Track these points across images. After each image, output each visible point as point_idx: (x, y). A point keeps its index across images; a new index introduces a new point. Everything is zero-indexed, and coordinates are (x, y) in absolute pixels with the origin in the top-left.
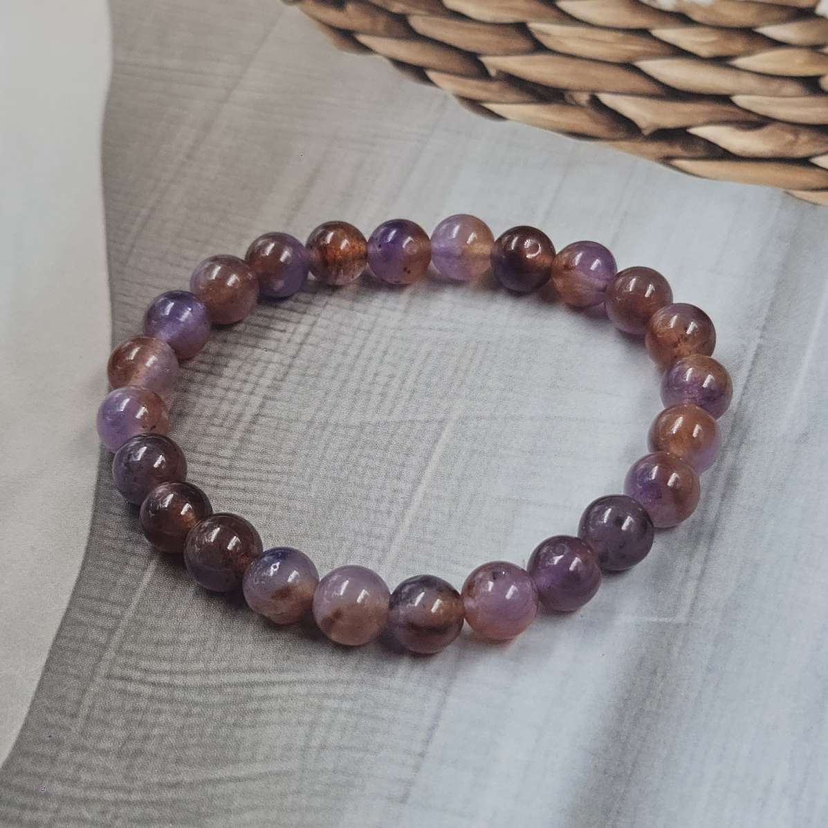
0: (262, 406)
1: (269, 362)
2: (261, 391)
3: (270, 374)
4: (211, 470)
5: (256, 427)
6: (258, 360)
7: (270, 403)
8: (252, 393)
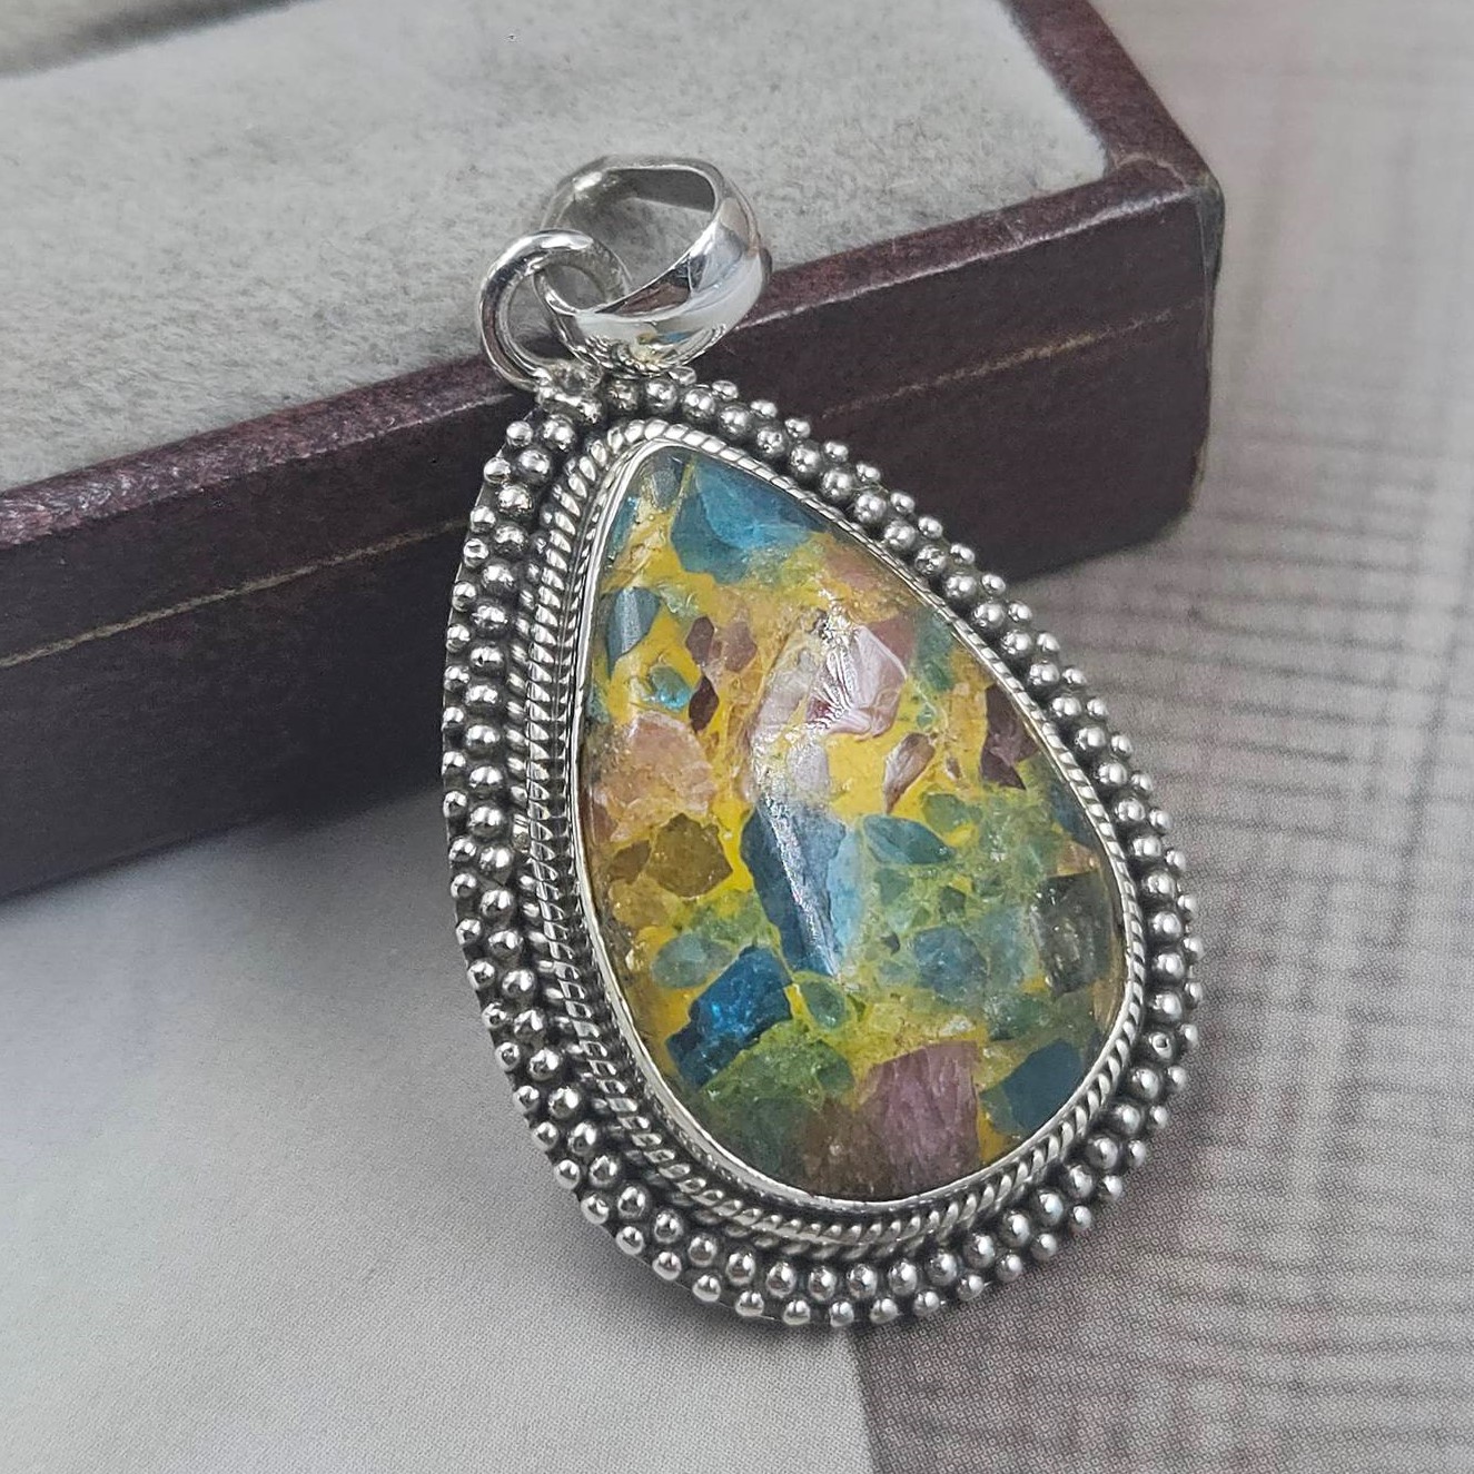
0: (1357, 1050)
1: (1329, 880)
2: (1335, 992)
3: (1344, 925)
4: (1256, 1323)
5: (1361, 1136)
6: (1286, 874)
7: (1378, 1035)
8: (1304, 1003)
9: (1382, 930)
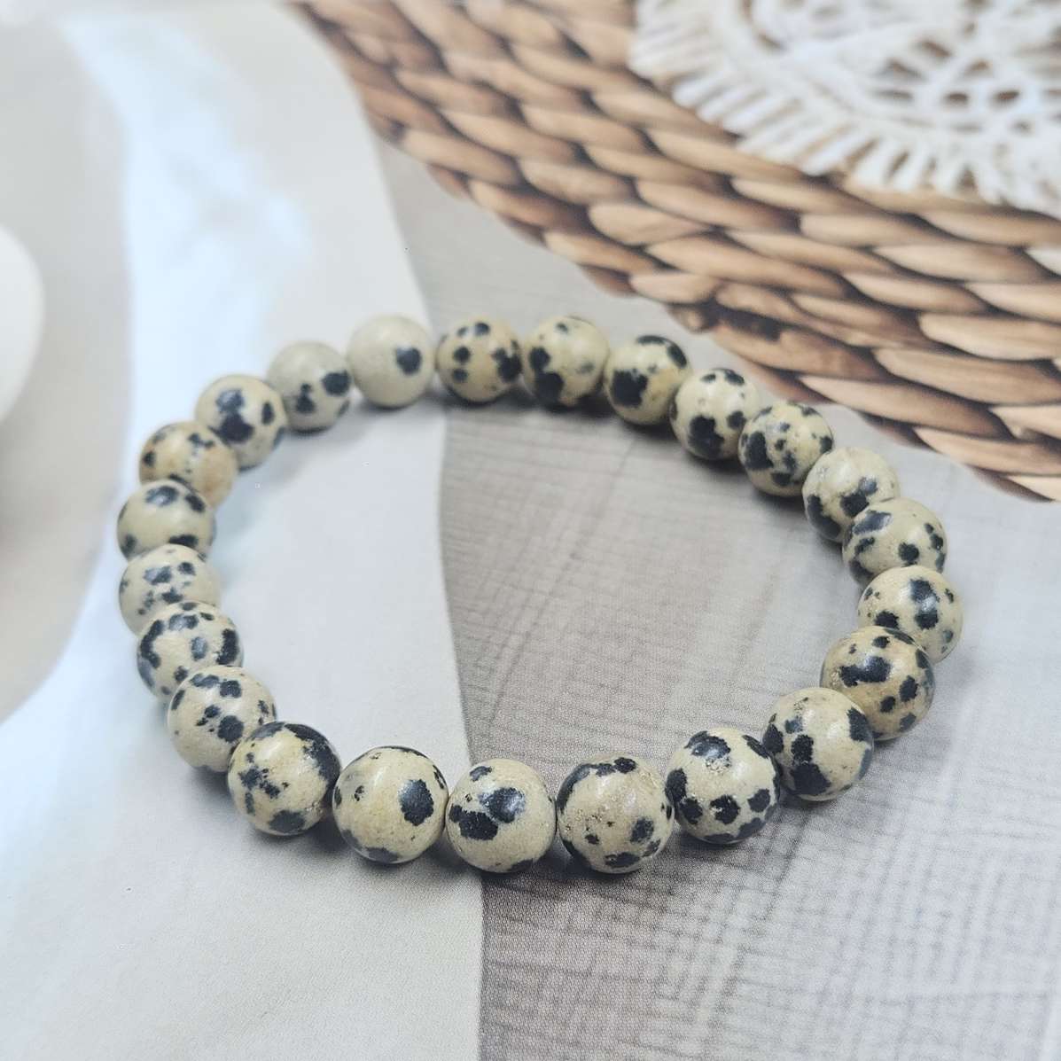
0: (738, 964)
1: (741, 888)
3: (743, 908)
5: (734, 1001)
7: (749, 958)
9: (760, 912)
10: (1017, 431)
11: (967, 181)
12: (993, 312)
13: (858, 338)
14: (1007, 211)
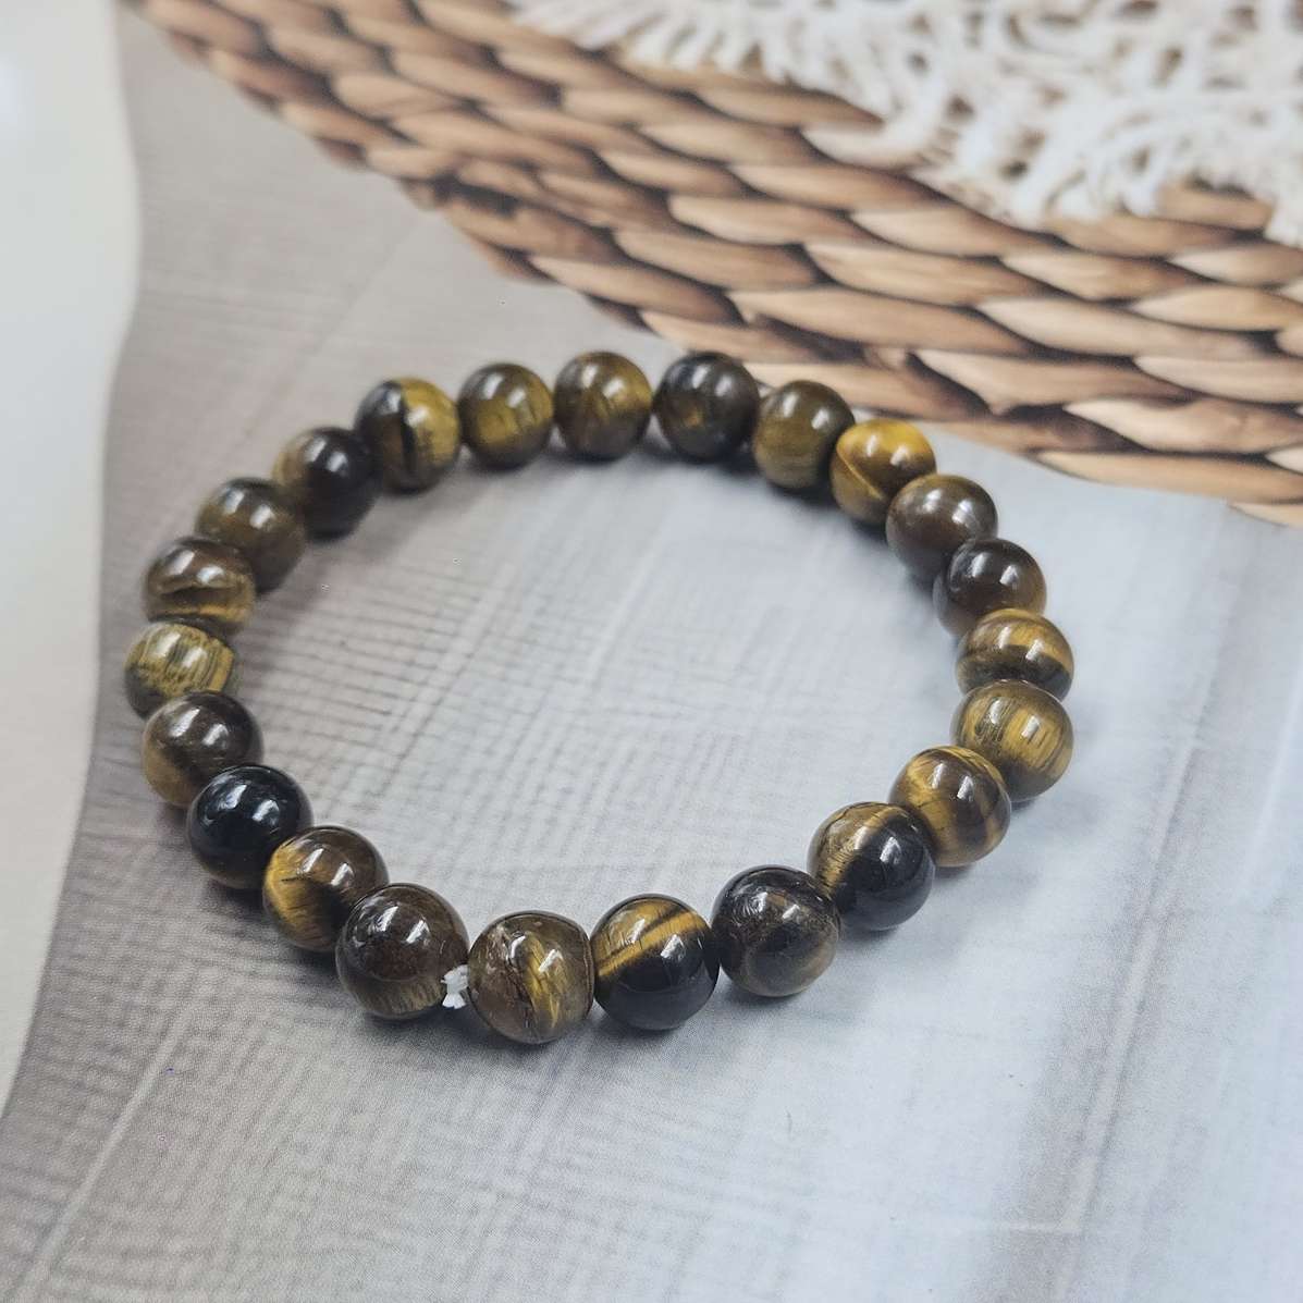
10: (748, 316)
11: (754, 57)
12: (751, 193)
13: (599, 218)
14: (791, 89)
